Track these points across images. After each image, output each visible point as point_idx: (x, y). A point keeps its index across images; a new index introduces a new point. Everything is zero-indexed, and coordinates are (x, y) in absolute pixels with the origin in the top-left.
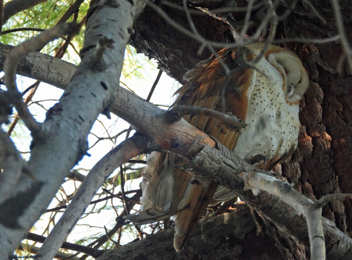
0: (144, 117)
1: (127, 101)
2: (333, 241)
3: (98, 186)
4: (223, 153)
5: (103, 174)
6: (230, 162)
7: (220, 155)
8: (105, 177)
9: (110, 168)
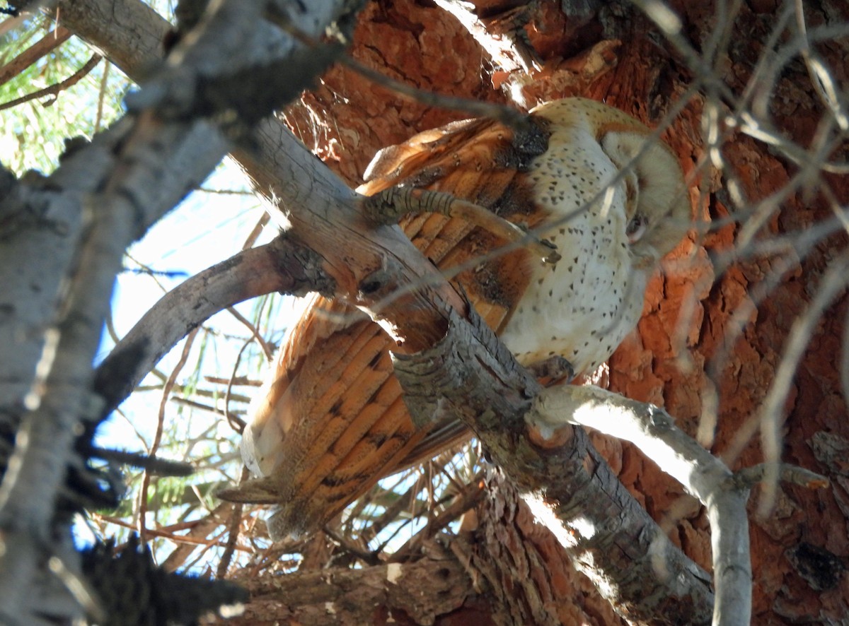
0: (308, 196)
1: (275, 147)
2: (701, 617)
3: (169, 343)
4: (479, 335)
5: (185, 316)
6: (492, 362)
7: (473, 338)
8: (191, 324)
9: (205, 306)
